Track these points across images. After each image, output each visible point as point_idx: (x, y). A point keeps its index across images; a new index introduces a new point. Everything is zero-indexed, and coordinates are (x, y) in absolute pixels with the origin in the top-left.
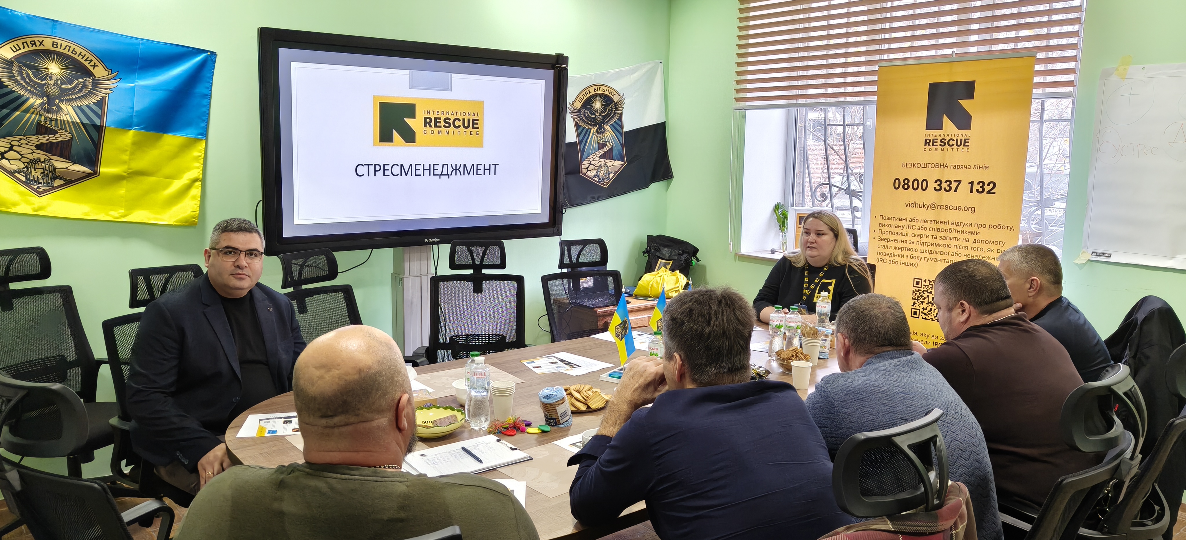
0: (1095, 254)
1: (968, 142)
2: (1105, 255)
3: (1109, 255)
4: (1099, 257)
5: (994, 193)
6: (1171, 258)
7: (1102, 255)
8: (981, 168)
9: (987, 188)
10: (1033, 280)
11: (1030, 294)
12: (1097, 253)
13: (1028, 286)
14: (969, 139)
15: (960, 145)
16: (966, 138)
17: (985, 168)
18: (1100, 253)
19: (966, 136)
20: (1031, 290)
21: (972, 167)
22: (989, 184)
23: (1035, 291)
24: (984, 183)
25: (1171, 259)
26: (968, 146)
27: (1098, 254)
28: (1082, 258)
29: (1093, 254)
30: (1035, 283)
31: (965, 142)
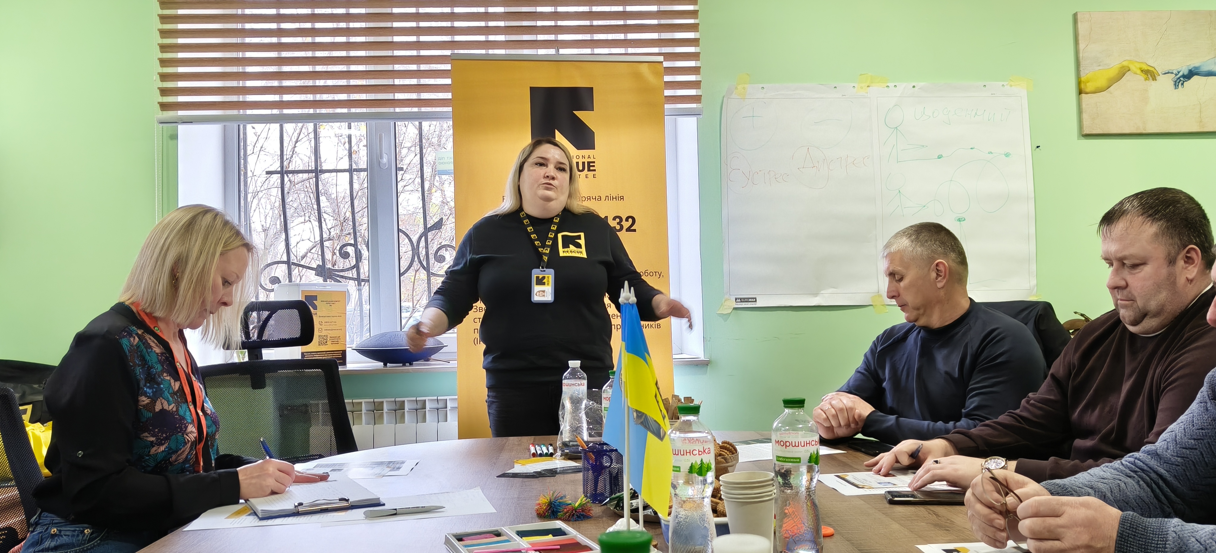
0: (739, 300)
1: (594, 166)
2: (750, 300)
3: (755, 300)
4: (744, 303)
5: (635, 230)
6: (816, 294)
7: (747, 300)
8: (614, 199)
9: (627, 225)
10: (937, 265)
11: (940, 285)
12: (741, 299)
13: (934, 275)
14: (594, 162)
15: (583, 170)
16: (590, 160)
17: (620, 199)
18: (744, 299)
19: (589, 157)
20: (939, 279)
21: (603, 198)
22: (627, 220)
23: (944, 278)
24: (621, 218)
25: (816, 297)
26: (595, 170)
27: (743, 300)
28: (725, 307)
29: (737, 300)
30: (941, 268)
31: (590, 166)
